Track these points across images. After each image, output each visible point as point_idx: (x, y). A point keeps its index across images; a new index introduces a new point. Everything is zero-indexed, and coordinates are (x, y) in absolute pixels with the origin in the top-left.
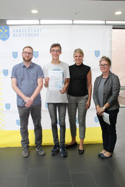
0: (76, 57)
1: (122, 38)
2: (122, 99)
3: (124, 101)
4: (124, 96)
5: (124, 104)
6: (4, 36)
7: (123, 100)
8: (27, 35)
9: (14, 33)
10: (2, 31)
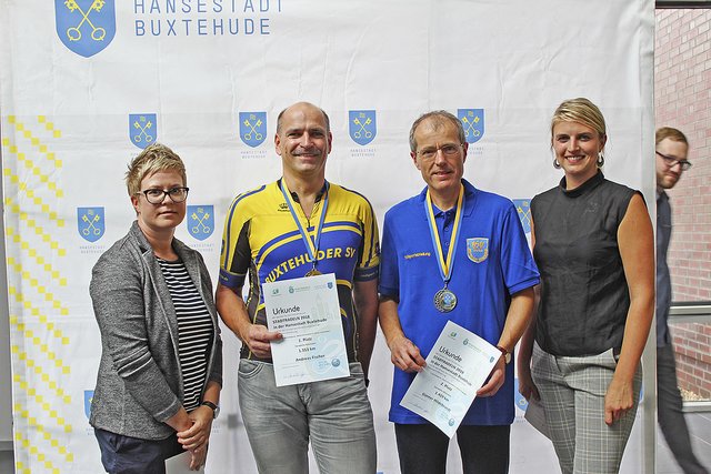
0: (564, 138)
1: (685, 56)
2: (694, 367)
3: (708, 376)
4: (707, 349)
5: (705, 395)
6: (86, 29)
7: (700, 374)
8: (209, 29)
9: (140, 16)
10: (76, 6)
